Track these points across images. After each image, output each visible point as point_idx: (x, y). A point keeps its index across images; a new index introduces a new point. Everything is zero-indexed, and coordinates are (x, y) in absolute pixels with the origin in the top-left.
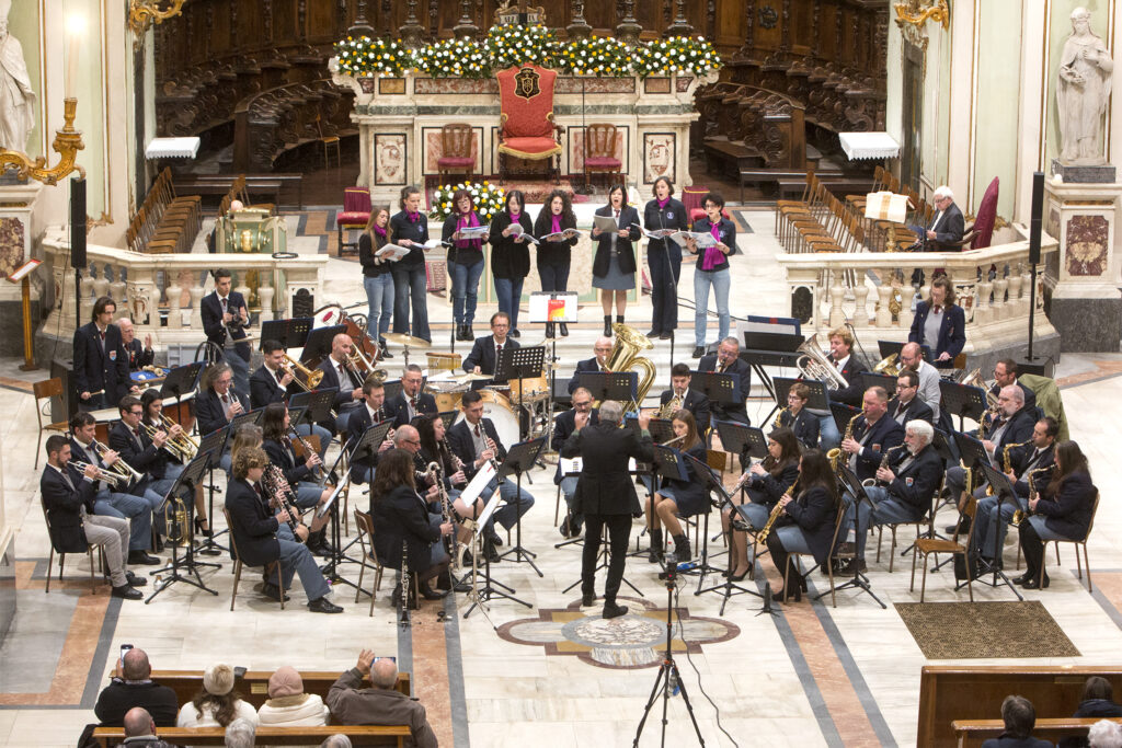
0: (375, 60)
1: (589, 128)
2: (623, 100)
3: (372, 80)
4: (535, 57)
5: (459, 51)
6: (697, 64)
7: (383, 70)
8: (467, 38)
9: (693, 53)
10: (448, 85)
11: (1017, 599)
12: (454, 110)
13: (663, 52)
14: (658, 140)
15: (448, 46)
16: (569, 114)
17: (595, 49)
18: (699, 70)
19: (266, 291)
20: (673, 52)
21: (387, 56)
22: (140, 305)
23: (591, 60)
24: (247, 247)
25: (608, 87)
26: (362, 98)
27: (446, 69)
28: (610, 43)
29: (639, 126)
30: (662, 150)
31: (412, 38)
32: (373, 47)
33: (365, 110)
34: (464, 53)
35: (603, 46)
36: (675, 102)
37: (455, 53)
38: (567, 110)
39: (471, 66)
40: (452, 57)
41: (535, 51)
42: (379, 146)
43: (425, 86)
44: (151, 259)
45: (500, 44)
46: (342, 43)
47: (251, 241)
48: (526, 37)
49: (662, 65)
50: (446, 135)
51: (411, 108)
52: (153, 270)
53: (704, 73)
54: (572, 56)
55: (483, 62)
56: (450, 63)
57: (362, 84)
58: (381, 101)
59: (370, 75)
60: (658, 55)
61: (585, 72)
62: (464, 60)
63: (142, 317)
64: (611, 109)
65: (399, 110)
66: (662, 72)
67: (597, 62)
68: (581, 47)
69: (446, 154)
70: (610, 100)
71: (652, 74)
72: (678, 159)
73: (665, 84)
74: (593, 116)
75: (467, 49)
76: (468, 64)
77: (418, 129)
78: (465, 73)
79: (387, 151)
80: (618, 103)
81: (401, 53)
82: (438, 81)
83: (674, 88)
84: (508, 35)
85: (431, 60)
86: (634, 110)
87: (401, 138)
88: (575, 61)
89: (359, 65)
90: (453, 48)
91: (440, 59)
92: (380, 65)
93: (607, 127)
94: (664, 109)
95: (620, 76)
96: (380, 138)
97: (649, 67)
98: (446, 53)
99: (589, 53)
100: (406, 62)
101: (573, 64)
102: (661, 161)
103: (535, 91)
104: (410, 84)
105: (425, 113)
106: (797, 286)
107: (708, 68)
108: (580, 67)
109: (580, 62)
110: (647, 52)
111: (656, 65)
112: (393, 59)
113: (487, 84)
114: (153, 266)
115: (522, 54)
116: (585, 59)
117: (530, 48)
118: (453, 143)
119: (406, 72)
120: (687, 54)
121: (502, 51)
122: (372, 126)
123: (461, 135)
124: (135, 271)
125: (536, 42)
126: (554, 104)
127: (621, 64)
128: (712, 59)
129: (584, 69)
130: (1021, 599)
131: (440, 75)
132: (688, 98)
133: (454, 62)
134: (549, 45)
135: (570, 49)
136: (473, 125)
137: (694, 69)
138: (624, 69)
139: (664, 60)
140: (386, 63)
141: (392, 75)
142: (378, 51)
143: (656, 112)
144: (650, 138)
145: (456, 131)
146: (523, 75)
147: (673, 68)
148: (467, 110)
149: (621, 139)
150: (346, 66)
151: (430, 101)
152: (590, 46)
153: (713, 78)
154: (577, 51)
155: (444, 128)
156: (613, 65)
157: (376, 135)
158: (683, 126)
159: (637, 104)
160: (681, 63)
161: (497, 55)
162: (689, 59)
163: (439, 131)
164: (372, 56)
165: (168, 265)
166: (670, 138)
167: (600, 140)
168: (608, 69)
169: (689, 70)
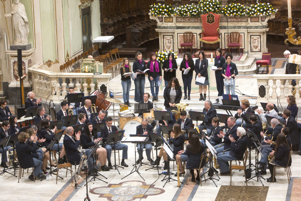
0: (162, 11)
1: (230, 33)
2: (244, 24)
3: (162, 18)
4: (213, 10)
5: (189, 8)
6: (266, 12)
7: (164, 14)
8: (192, 4)
9: (265, 9)
10: (187, 19)
11: (262, 186)
12: (189, 27)
13: (256, 8)
14: (255, 37)
15: (186, 6)
16: (226, 29)
17: (233, 7)
18: (267, 14)
19: (92, 85)
20: (259, 8)
21: (165, 10)
22: (53, 89)
23: (232, 11)
24: (87, 71)
25: (239, 20)
26: (159, 24)
27: (185, 14)
28: (239, 5)
29: (248, 33)
30: (257, 41)
31: (177, 4)
32: (161, 7)
33: (160, 27)
34: (191, 9)
35: (236, 7)
36: (261, 25)
37: (188, 9)
38: (225, 28)
39: (193, 13)
40: (187, 10)
41: (213, 8)
42: (165, 39)
43: (179, 19)
44: (55, 74)
45: (202, 6)
46: (152, 6)
47: (88, 69)
48: (210, 4)
49: (255, 13)
50: (185, 35)
51: (174, 27)
52: (57, 78)
53: (269, 15)
54: (225, 10)
55: (197, 12)
56: (186, 12)
57: (159, 19)
58: (165, 24)
59: (160, 16)
60: (253, 9)
61: (230, 15)
62: (191, 11)
63: (54, 93)
64: (239, 27)
65: (171, 27)
66: (255, 15)
67: (234, 12)
68: (229, 7)
69: (185, 42)
70: (239, 24)
71: (252, 15)
72: (262, 44)
73: (257, 19)
74: (233, 30)
75: (192, 8)
76: (192, 12)
77: (176, 34)
78: (191, 15)
79: (167, 41)
80: (242, 25)
81: (170, 9)
82: (184, 18)
83: (260, 20)
84: (205, 3)
85: (180, 11)
86: (247, 28)
87: (171, 37)
88: (227, 12)
89: (157, 13)
90: (187, 7)
91: (183, 11)
92: (163, 13)
93: (237, 33)
94: (257, 27)
95: (241, 16)
96: (165, 37)
97: (251, 13)
98: (185, 9)
99: (231, 9)
100: (172, 12)
101: (226, 12)
102: (256, 44)
103: (213, 21)
104: (174, 19)
105: (179, 29)
106: (260, 85)
107: (270, 13)
108: (228, 14)
109: (228, 12)
110: (250, 8)
111: (253, 12)
112: (167, 11)
113: (199, 19)
114: (56, 76)
115: (209, 9)
116: (230, 11)
117: (212, 7)
118: (187, 38)
119: (172, 15)
120: (263, 9)
121: (202, 8)
122: (162, 33)
123: (190, 35)
124: (52, 78)
125: (214, 5)
126: (220, 25)
127: (242, 12)
128: (272, 10)
129: (229, 14)
130: (263, 185)
131: (183, 16)
132: (265, 23)
133: (187, 12)
134: (218, 6)
135: (225, 7)
136: (193, 32)
137: (266, 14)
138: (243, 14)
139: (256, 11)
140: (165, 12)
141: (167, 16)
142: (163, 8)
143: (254, 28)
144: (252, 37)
145: (188, 34)
146: (209, 16)
147: (259, 14)
148: (193, 28)
149: (242, 37)
150: (153, 13)
151: (181, 25)
152: (232, 6)
153: (273, 17)
154: (227, 8)
155: (184, 33)
156: (239, 13)
157: (163, 36)
158: (263, 33)
159: (248, 26)
160: (261, 12)
161: (201, 9)
162: (264, 11)
163: (183, 34)
164: (161, 10)
165: (61, 76)
166: (259, 37)
167: (235, 37)
168: (237, 14)
169: (264, 14)
